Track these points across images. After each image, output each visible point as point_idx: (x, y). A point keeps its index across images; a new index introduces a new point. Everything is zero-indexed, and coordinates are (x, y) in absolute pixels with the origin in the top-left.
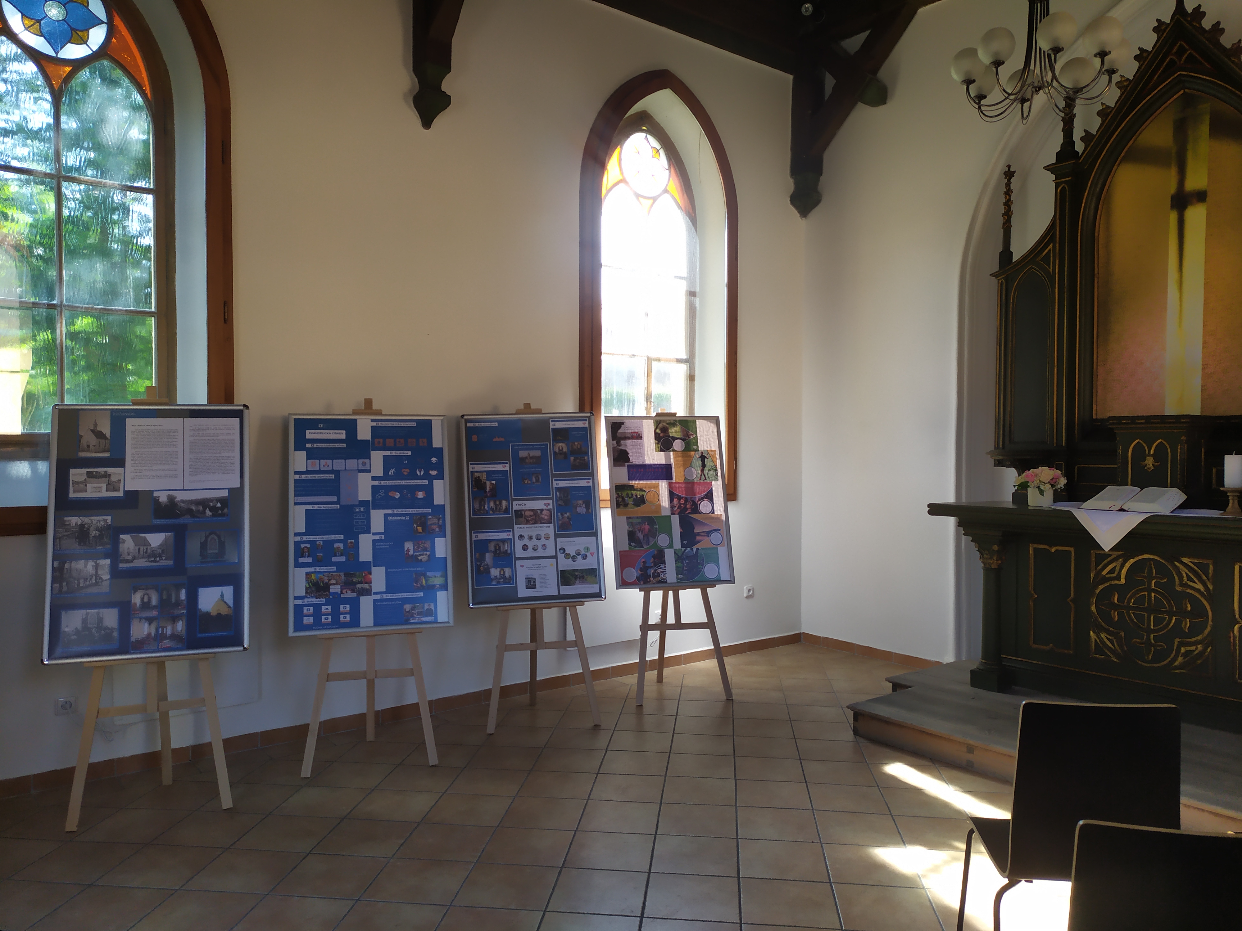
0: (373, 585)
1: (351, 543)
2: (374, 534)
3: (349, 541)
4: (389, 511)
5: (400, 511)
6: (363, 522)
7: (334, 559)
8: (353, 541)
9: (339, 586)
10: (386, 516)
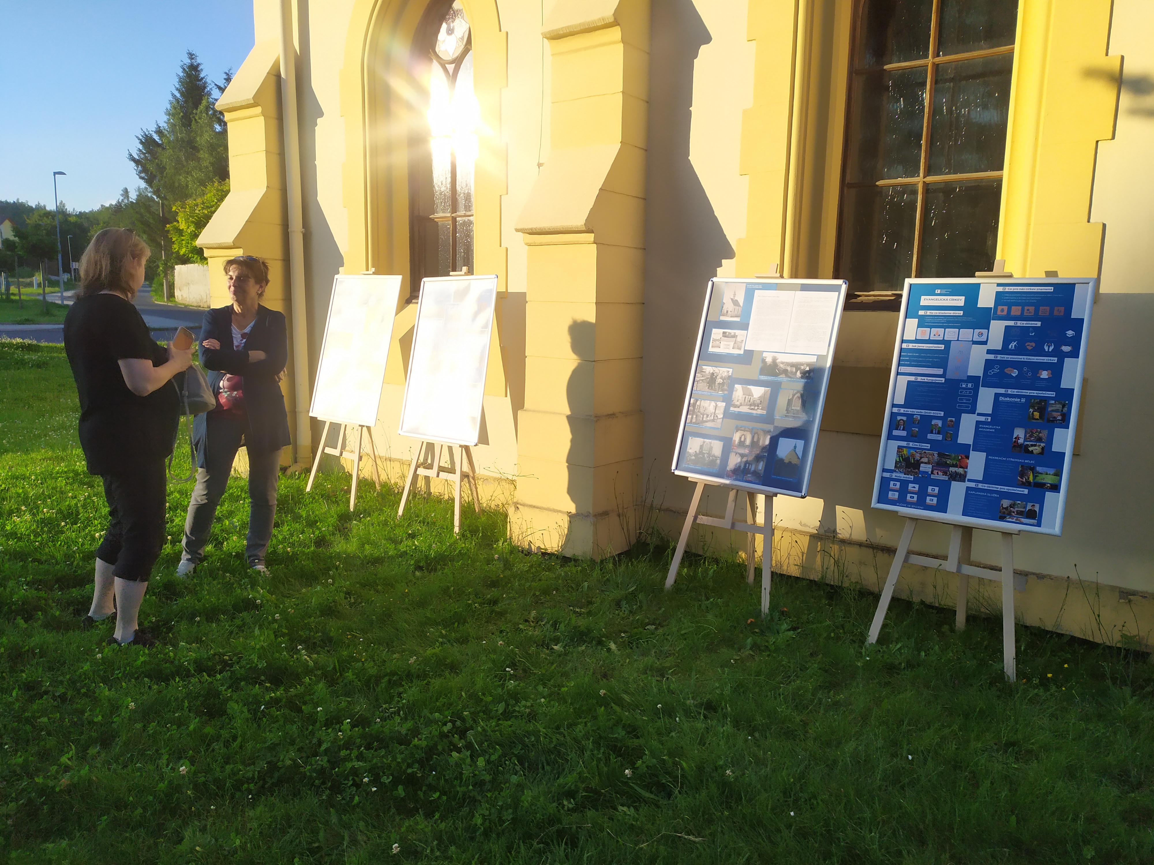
0: (969, 470)
1: (952, 421)
2: (979, 414)
3: (949, 419)
4: (1002, 391)
5: (1015, 392)
6: (969, 400)
7: (930, 436)
8: (954, 419)
9: (930, 466)
10: (997, 395)
